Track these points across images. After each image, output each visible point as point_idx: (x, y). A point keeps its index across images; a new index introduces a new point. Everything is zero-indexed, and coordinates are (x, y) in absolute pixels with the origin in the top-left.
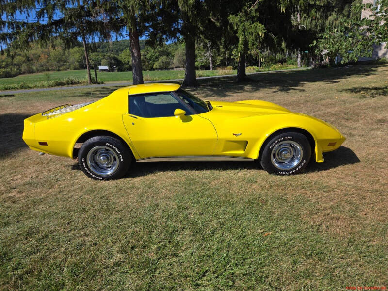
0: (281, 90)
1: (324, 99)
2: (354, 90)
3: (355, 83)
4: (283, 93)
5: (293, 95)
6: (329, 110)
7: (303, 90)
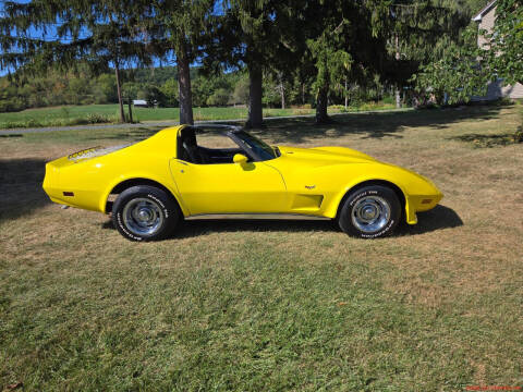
0: (372, 136)
1: (426, 149)
2: (465, 138)
3: (468, 129)
4: (375, 139)
5: (388, 142)
6: (430, 162)
7: (401, 137)
